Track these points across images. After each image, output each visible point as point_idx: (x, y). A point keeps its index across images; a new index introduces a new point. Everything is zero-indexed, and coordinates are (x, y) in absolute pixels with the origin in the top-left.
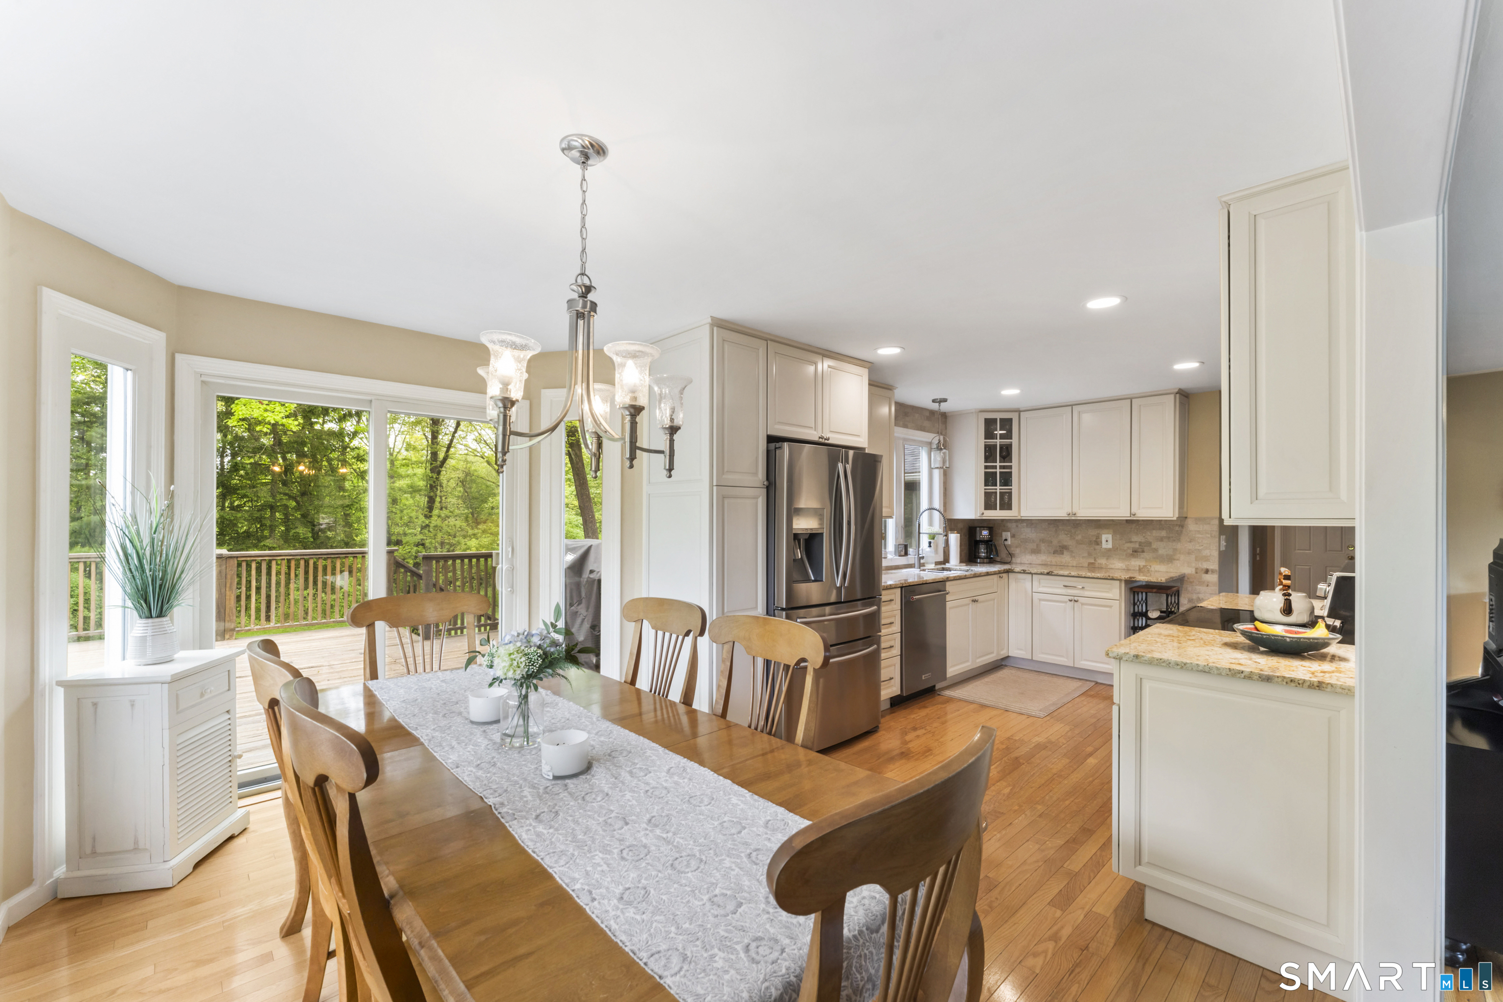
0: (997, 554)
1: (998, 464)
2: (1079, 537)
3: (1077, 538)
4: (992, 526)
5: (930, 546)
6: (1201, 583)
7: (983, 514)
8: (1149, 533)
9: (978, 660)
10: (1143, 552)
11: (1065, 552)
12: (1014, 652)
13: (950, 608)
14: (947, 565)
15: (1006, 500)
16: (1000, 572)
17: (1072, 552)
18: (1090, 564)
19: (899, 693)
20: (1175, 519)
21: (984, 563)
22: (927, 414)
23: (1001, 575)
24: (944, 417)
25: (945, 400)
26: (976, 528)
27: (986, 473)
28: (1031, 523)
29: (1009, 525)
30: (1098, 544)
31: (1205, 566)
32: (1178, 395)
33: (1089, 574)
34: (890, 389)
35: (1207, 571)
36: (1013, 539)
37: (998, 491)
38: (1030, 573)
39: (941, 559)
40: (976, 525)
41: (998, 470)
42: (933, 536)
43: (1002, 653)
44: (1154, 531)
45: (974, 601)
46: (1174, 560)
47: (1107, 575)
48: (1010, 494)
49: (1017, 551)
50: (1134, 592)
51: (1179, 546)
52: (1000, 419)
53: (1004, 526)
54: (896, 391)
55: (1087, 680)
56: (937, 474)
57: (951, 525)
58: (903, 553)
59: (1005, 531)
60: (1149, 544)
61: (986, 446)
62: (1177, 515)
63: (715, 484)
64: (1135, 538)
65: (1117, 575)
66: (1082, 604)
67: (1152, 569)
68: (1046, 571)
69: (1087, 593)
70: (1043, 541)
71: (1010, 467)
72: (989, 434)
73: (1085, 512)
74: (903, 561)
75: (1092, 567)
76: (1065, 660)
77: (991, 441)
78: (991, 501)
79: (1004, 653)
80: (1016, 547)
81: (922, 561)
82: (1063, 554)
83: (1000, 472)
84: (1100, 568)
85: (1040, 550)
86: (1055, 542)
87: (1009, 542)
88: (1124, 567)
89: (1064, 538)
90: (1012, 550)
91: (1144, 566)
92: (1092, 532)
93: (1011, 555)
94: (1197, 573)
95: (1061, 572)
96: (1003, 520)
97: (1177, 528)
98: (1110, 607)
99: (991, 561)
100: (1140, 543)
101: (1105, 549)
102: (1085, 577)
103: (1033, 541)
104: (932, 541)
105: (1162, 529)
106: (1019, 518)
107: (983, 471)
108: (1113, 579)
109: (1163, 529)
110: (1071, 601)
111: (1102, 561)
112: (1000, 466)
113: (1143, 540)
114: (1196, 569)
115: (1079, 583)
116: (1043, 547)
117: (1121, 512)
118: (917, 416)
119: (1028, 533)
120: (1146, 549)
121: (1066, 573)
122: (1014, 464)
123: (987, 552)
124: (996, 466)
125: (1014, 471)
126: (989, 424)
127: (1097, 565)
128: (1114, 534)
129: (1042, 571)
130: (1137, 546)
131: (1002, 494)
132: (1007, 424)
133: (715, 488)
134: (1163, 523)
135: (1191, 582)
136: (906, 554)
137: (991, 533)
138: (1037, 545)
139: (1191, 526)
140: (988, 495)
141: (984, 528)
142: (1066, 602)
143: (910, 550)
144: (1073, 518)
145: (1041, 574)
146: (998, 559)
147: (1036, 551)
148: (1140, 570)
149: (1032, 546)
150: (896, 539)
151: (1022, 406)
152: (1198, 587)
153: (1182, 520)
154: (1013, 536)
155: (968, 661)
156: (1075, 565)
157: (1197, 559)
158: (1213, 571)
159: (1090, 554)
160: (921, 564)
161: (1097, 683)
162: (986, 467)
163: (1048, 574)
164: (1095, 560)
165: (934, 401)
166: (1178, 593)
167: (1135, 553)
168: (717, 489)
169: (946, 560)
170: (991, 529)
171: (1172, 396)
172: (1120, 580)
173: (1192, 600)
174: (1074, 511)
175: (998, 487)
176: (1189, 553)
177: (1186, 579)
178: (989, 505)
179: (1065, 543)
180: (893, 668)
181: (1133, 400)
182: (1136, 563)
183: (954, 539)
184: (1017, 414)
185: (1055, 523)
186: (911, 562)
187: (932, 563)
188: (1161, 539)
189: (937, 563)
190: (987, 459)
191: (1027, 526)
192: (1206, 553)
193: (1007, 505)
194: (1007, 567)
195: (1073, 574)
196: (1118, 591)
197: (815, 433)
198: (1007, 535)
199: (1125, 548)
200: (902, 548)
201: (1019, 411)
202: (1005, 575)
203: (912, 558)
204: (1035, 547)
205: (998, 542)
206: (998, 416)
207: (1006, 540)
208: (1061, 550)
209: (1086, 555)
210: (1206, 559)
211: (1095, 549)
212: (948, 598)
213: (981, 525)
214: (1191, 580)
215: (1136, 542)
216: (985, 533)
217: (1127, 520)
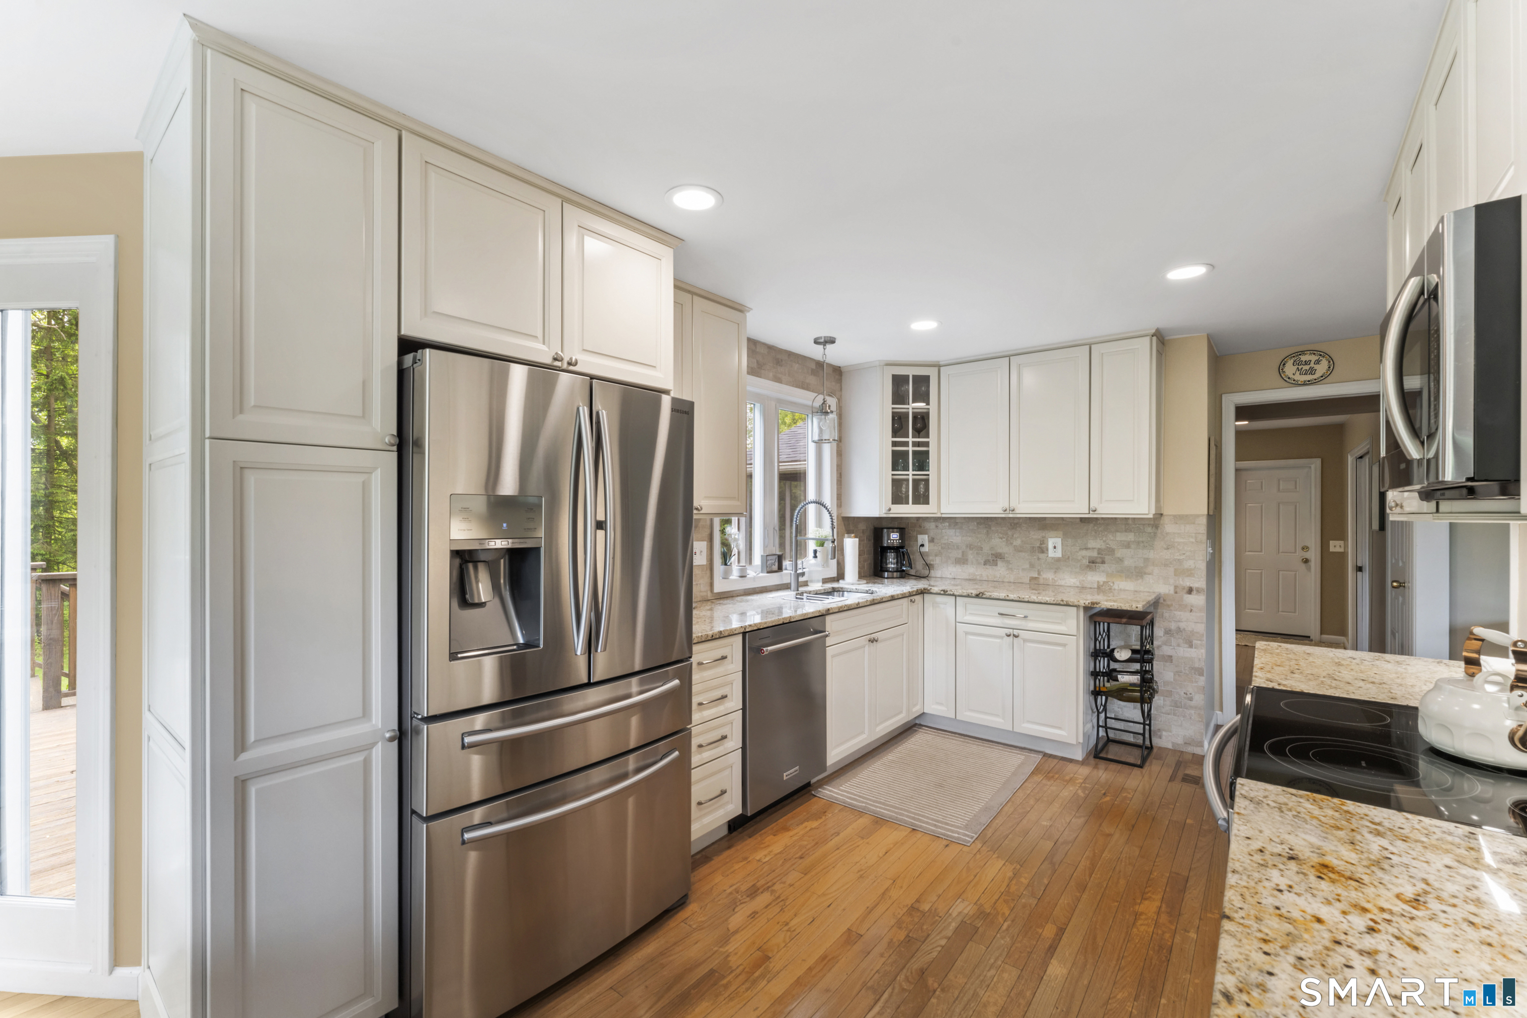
0: (910, 566)
1: (910, 440)
2: (1018, 542)
3: (1015, 543)
4: (903, 526)
5: (815, 557)
6: (1183, 607)
7: (890, 510)
8: (1111, 536)
9: (879, 728)
10: (1103, 562)
11: (1000, 563)
12: (931, 708)
13: (833, 656)
14: (841, 584)
15: (922, 490)
16: (911, 595)
17: (1008, 562)
18: (1032, 579)
19: (740, 811)
20: (1151, 516)
21: (893, 578)
22: (813, 366)
23: (912, 598)
24: (838, 372)
25: (832, 341)
26: (882, 529)
27: (894, 452)
28: (953, 522)
29: (927, 525)
30: (1043, 552)
31: (1188, 582)
32: (1154, 338)
33: (1034, 598)
34: (741, 311)
35: (1190, 591)
36: (932, 544)
37: (911, 478)
38: (953, 595)
39: (833, 573)
40: (884, 524)
41: (911, 449)
42: (821, 542)
43: (914, 710)
44: (1118, 534)
45: (872, 641)
46: (1145, 573)
47: (1058, 599)
48: (927, 482)
49: (936, 561)
50: (1095, 623)
51: (1151, 555)
52: (914, 376)
53: (920, 527)
54: (749, 315)
55: (1031, 750)
56: (828, 450)
57: (849, 525)
58: (775, 567)
59: (921, 534)
60: (1111, 551)
61: (894, 415)
62: (1153, 511)
63: (207, 434)
64: (1092, 544)
65: (1072, 599)
66: (1025, 641)
67: (1116, 587)
68: (974, 592)
69: (1031, 625)
70: (970, 547)
71: (927, 444)
72: (899, 397)
73: (1026, 508)
74: (774, 579)
75: (1035, 583)
76: (1001, 720)
77: (901, 408)
78: (901, 491)
79: (916, 710)
80: (936, 556)
81: (801, 579)
82: (996, 565)
83: (914, 452)
84: (1047, 585)
85: (967, 560)
86: (986, 549)
87: (926, 549)
88: (1078, 584)
89: (997, 543)
90: (930, 559)
91: (1104, 582)
92: (1035, 535)
93: (929, 566)
94: (1176, 593)
95: (995, 594)
96: (918, 519)
97: (1149, 530)
98: (1064, 645)
99: (902, 574)
100: (1100, 551)
101: (1053, 558)
102: (1028, 602)
103: (958, 548)
104: (819, 549)
105: (1128, 530)
106: (939, 515)
107: (889, 449)
108: (1067, 605)
109: (1131, 531)
110: (1009, 636)
111: (1048, 576)
112: (913, 442)
113: (1103, 547)
114: (1176, 587)
115: (1020, 610)
116: (971, 556)
117: (1077, 508)
118: (796, 366)
119: (953, 536)
120: (1107, 558)
121: (1002, 595)
122: (932, 439)
123: (897, 563)
124: (908, 442)
125: (932, 450)
126: (899, 382)
127: (1041, 581)
128: (1065, 536)
129: (970, 591)
130: (1095, 554)
131: (916, 482)
132: (922, 382)
133: (207, 442)
134: (1130, 522)
135: (1169, 606)
136: (780, 568)
137: (902, 537)
138: (963, 552)
139: (1169, 527)
140: (897, 484)
141: (892, 529)
142: (1002, 638)
143: (786, 563)
144: (1011, 516)
145: (968, 596)
146: (912, 572)
147: (962, 561)
148: (1100, 588)
149: (957, 554)
150: (765, 546)
151: (941, 358)
152: (1178, 613)
153: (1159, 515)
154: (932, 540)
155: (863, 732)
156: (1012, 581)
157: (1177, 573)
158: (1198, 591)
159: (1032, 566)
160: (799, 583)
161: (1045, 755)
162: (894, 444)
163: (977, 596)
164: (1039, 574)
165: (816, 342)
166: (1152, 623)
167: (1093, 563)
168: (211, 444)
169: (840, 576)
170: (902, 531)
171: (1148, 339)
172: (1077, 606)
173: (1170, 631)
174: (1013, 505)
175: (911, 472)
176: (1166, 565)
177: (1161, 601)
178: (898, 498)
179: (1000, 551)
180: (727, 772)
181: (1093, 346)
182: (1095, 578)
183: (851, 545)
184: (936, 369)
185: (986, 523)
186: (786, 580)
187: (818, 581)
188: (1127, 546)
189: (825, 581)
190: (895, 433)
191: (950, 525)
192: (1190, 564)
193: (922, 498)
194: (921, 585)
195: (1012, 596)
196: (1075, 622)
197: (544, 348)
198: (923, 539)
199: (1079, 558)
200: (773, 560)
201: (938, 366)
202: (918, 598)
203: (787, 575)
204: (960, 556)
205: (912, 549)
206: (911, 372)
207: (922, 545)
208: (995, 558)
209: (1027, 566)
210: (1189, 573)
211: (1039, 559)
212: (829, 641)
213: (890, 526)
214: (1169, 603)
215: (1093, 548)
216: (895, 536)
217: (1081, 519)
